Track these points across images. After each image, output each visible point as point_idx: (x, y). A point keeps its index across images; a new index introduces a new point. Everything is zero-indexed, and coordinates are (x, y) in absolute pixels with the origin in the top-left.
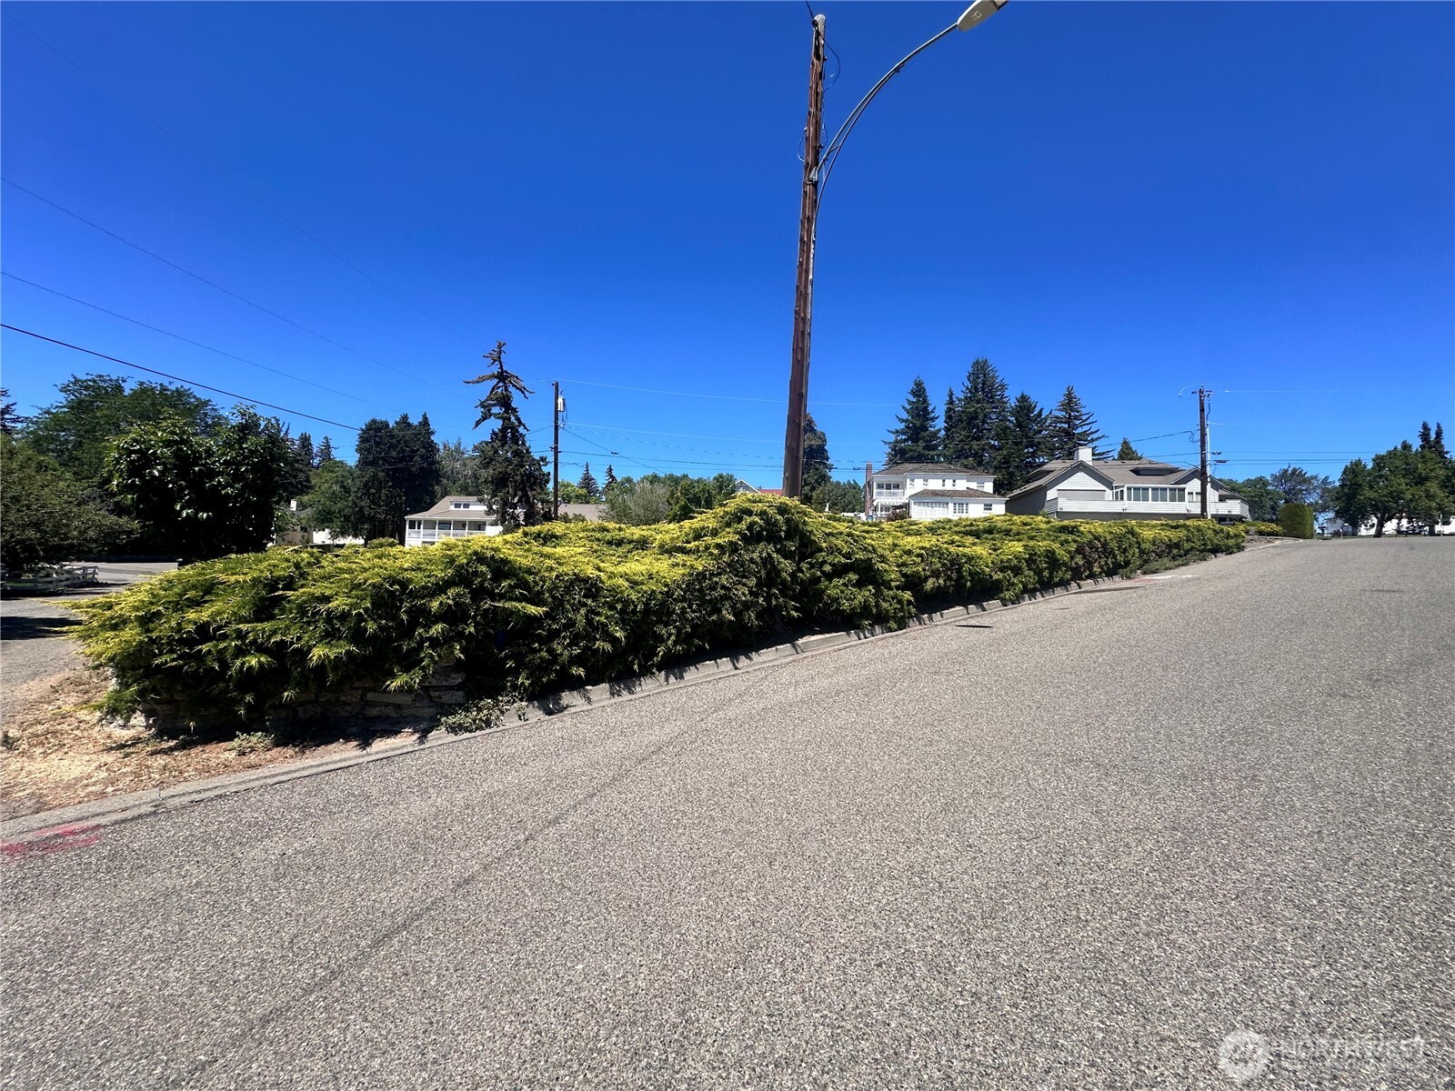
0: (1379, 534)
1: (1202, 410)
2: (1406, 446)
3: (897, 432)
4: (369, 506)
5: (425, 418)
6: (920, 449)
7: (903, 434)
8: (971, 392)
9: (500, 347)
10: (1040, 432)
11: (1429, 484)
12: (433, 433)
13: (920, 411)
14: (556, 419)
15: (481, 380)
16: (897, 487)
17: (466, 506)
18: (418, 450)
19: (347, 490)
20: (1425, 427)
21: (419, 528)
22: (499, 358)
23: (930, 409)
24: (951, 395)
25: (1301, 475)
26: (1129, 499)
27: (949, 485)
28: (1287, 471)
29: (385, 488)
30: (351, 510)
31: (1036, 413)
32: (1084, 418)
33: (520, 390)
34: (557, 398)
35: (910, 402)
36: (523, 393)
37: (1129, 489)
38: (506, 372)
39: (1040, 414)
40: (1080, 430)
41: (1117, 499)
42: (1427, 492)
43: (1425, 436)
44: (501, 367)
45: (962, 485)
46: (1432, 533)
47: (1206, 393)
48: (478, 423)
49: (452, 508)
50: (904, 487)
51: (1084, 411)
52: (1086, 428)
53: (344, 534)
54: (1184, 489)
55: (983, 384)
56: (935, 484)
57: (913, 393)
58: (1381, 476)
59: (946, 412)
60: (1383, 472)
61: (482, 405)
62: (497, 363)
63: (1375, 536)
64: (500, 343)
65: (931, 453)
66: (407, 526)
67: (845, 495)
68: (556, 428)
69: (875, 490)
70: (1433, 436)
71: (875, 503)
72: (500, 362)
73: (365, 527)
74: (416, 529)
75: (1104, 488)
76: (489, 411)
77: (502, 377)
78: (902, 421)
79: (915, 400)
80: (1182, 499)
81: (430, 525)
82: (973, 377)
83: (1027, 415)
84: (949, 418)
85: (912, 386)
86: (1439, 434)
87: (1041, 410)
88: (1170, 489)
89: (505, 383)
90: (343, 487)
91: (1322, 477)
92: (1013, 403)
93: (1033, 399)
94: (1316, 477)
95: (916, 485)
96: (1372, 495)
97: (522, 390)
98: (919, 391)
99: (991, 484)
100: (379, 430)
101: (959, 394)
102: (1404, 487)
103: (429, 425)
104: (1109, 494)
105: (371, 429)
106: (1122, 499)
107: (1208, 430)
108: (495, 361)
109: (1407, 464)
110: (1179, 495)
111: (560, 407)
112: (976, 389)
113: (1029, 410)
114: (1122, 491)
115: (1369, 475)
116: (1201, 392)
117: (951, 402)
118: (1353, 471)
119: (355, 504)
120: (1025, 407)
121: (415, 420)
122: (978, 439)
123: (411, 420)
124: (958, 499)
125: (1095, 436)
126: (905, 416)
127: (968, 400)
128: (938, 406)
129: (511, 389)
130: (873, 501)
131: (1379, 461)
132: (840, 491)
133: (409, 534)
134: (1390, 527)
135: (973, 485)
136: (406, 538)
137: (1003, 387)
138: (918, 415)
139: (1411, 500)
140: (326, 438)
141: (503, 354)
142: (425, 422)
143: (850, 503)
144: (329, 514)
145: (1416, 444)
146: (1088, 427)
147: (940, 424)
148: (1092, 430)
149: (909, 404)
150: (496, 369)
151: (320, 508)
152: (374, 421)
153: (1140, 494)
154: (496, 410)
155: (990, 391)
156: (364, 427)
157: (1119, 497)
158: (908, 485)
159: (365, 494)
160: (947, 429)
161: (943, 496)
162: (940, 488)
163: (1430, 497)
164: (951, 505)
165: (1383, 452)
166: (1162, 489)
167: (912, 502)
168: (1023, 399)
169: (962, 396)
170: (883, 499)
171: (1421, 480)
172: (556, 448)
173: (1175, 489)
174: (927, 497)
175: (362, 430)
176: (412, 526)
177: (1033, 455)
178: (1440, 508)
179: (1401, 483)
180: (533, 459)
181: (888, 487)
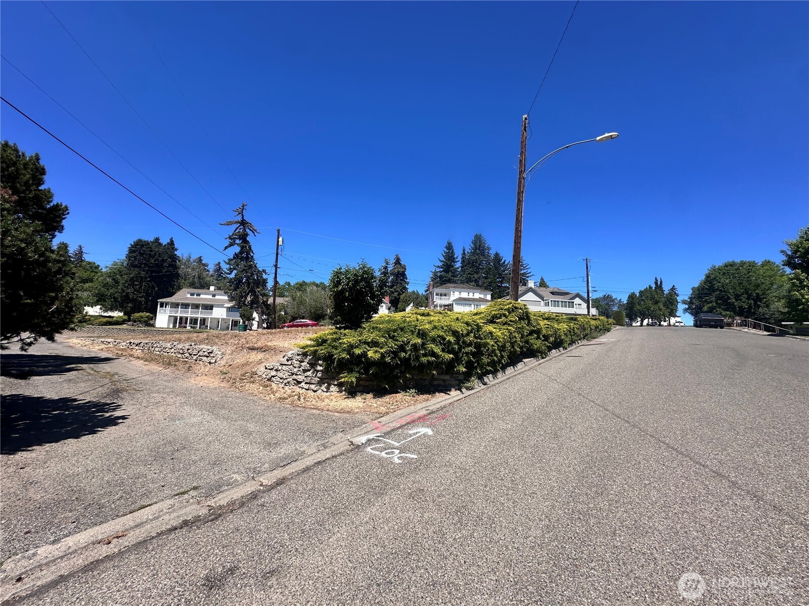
0: (641, 325)
1: (587, 268)
2: (650, 287)
3: (438, 267)
4: (133, 293)
5: (172, 241)
6: (450, 276)
7: (441, 268)
8: (473, 249)
9: (243, 206)
10: (504, 271)
11: (659, 304)
12: (176, 250)
13: (450, 257)
14: (277, 249)
15: (229, 224)
16: (445, 295)
17: (198, 295)
18: (167, 259)
19: (117, 282)
20: (656, 280)
21: (166, 307)
22: (242, 212)
23: (455, 256)
24: (464, 250)
25: (611, 297)
26: (552, 306)
27: (471, 296)
28: (605, 295)
29: (145, 281)
30: (120, 294)
31: (502, 262)
32: (525, 266)
33: (252, 231)
34: (278, 238)
35: (445, 252)
36: (253, 233)
37: (551, 301)
38: (245, 220)
39: (504, 262)
40: (522, 272)
41: (546, 305)
42: (659, 307)
43: (656, 283)
44: (243, 218)
45: (477, 295)
46: (660, 325)
47: (588, 261)
48: (226, 248)
49: (189, 296)
50: (449, 296)
51: (524, 262)
52: (525, 271)
53: (112, 310)
54: (573, 302)
55: (479, 246)
56: (464, 295)
57: (446, 247)
58: (642, 300)
59: (462, 259)
60: (643, 298)
61: (230, 238)
62: (241, 215)
63: (640, 326)
64: (244, 204)
65: (455, 278)
66: (159, 306)
67: (418, 298)
68: (277, 254)
69: (435, 296)
70: (659, 283)
71: (435, 303)
72: (243, 215)
73: (129, 305)
74: (164, 308)
75: (540, 300)
76: (234, 241)
77: (243, 223)
78: (441, 261)
79: (447, 251)
80: (573, 307)
81: (175, 305)
82: (474, 243)
83: (499, 262)
84: (463, 261)
85: (446, 244)
86: (661, 282)
87: (505, 261)
88: (568, 302)
89: (244, 227)
90: (114, 279)
91: (619, 299)
92: (492, 256)
93: (501, 255)
94: (616, 299)
95: (455, 295)
96: (639, 307)
97: (253, 231)
98: (449, 247)
99: (490, 296)
100: (143, 246)
101: (468, 250)
102: (650, 305)
103: (174, 245)
104: (542, 303)
105: (138, 245)
106: (548, 305)
107: (589, 276)
108: (239, 213)
109: (651, 295)
110: (571, 305)
111: (280, 243)
112: (476, 248)
113: (499, 260)
114: (548, 302)
115: (638, 299)
116: (586, 260)
117: (464, 254)
118: (632, 297)
119: (124, 291)
120: (497, 258)
121: (164, 241)
122: (477, 273)
123: (161, 241)
124: (477, 303)
125: (529, 275)
126: (443, 259)
127: (473, 253)
128: (458, 254)
129: (248, 230)
130: (434, 302)
131: (641, 292)
132: (415, 296)
133: (160, 311)
134: (645, 322)
135: (482, 296)
136: (158, 314)
137: (489, 249)
138: (449, 259)
139: (653, 311)
140: (80, 246)
141: (244, 210)
142: (172, 243)
143: (420, 302)
144: (102, 296)
145: (654, 286)
146: (526, 270)
147: (458, 265)
148: (528, 272)
149: (445, 253)
150: (239, 218)
151: (97, 292)
152: (140, 241)
153: (556, 304)
154: (238, 241)
155: (483, 250)
156: (133, 244)
157: (547, 304)
158: (452, 295)
159: (131, 285)
160: (462, 267)
161: (468, 300)
162: (467, 297)
163: (660, 310)
164: (473, 306)
165: (643, 289)
166: (565, 302)
167: (454, 304)
168: (497, 255)
169: (469, 251)
170: (438, 301)
171: (656, 302)
172: (276, 266)
173: (570, 302)
174: (461, 301)
175: (131, 245)
176: (162, 306)
177: (501, 282)
178: (664, 315)
179: (649, 303)
180: (259, 271)
181: (441, 295)
